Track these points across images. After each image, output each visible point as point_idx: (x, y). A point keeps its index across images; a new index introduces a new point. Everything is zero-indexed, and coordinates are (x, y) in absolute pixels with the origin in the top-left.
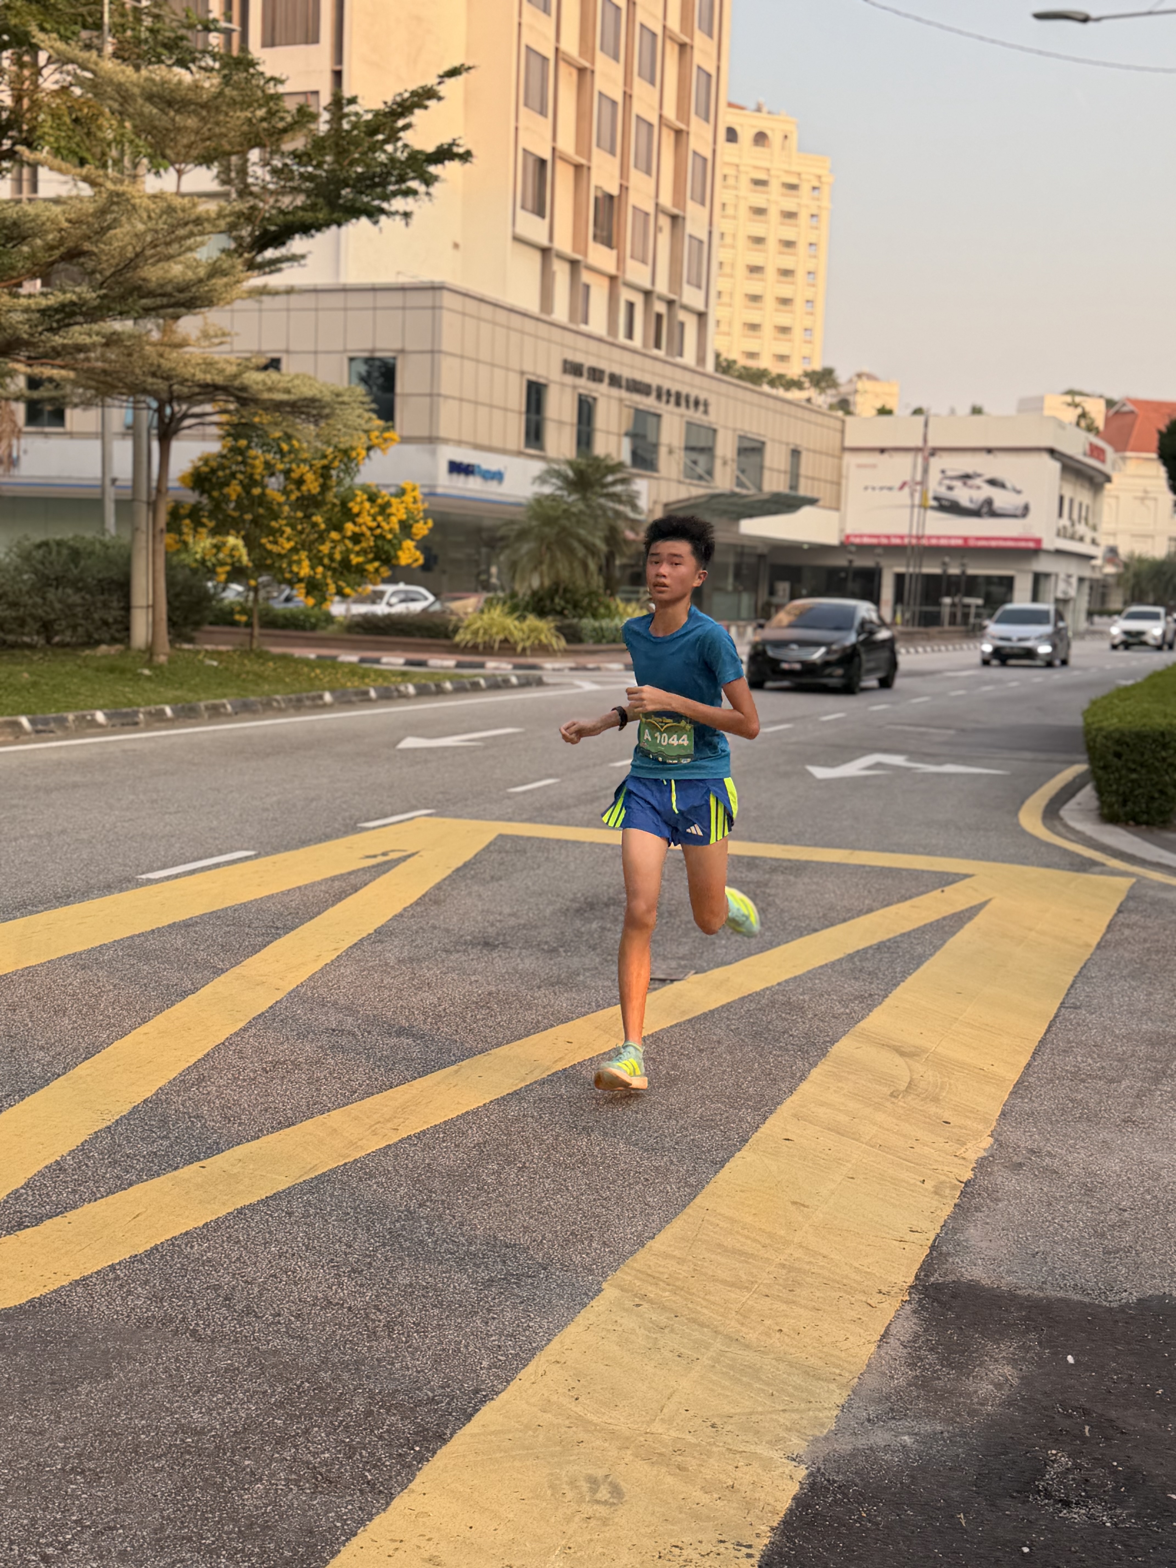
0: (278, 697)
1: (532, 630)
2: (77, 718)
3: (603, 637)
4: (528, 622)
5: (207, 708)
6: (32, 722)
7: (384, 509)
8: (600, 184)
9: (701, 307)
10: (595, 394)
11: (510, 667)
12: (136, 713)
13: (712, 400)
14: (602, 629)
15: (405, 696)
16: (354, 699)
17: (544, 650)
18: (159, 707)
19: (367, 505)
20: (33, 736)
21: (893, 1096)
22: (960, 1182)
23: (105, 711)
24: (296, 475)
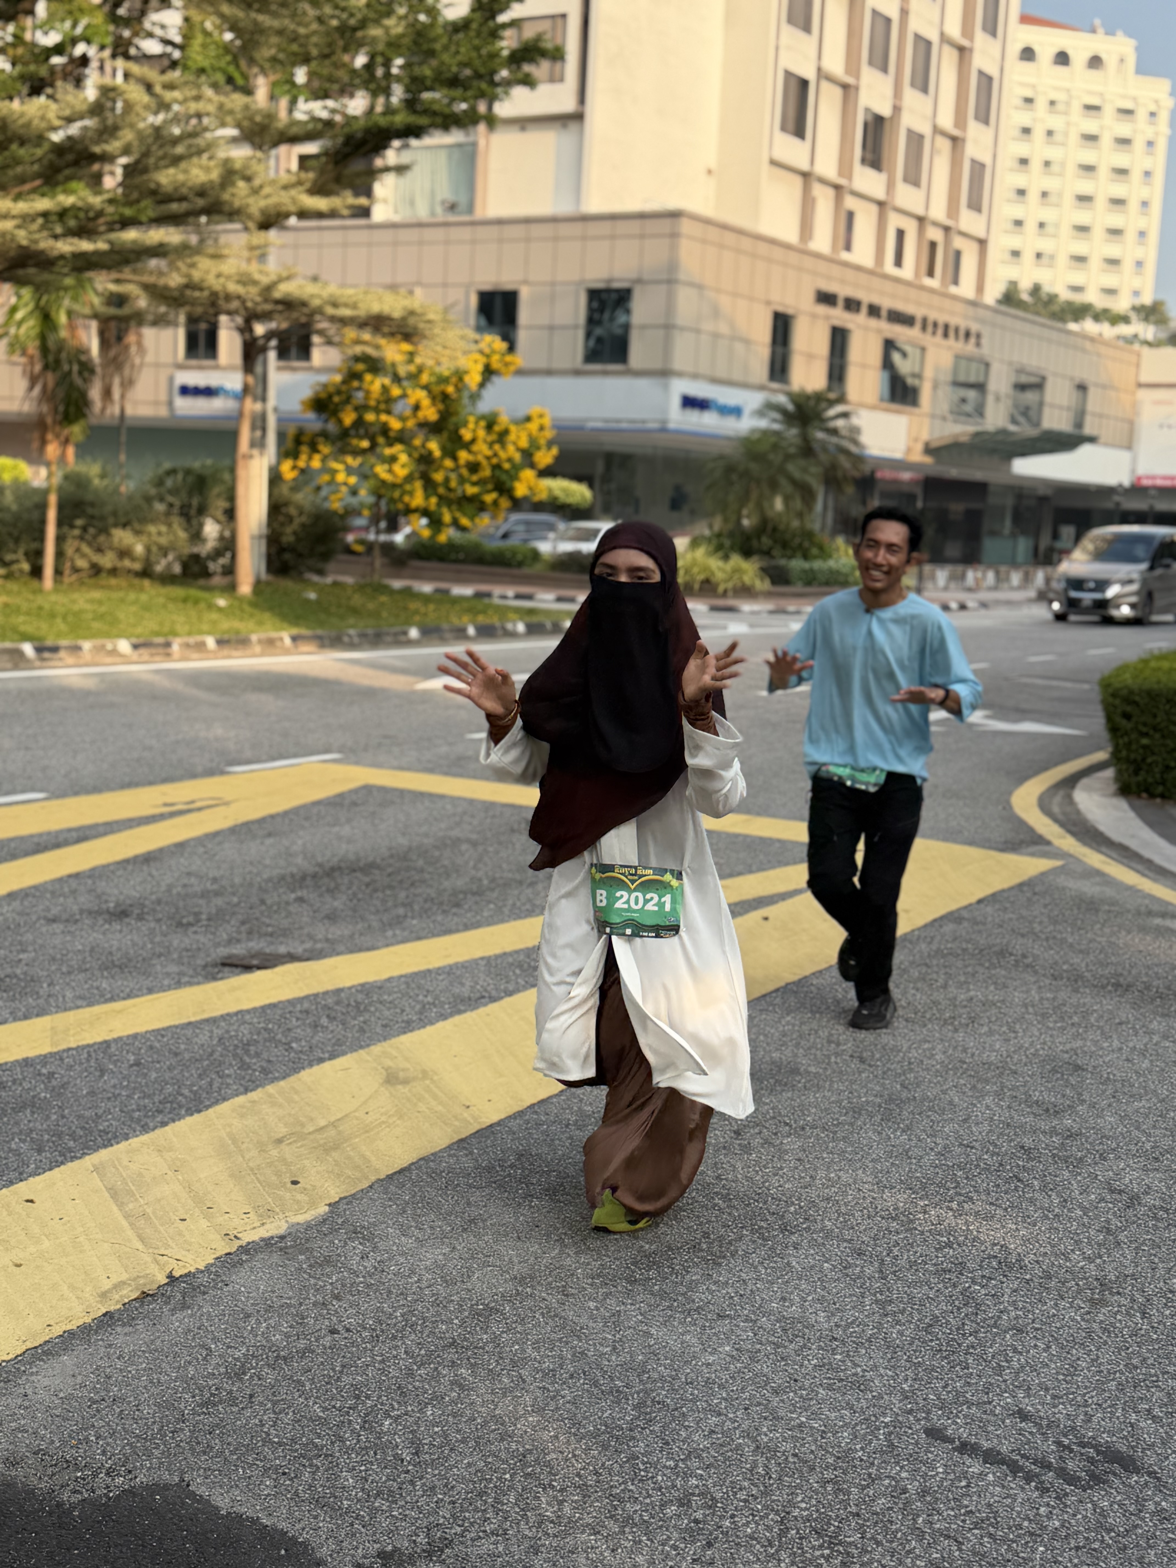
0: (352, 632)
1: (737, 570)
2: (95, 647)
3: (815, 579)
4: (731, 562)
5: (260, 641)
6: (37, 650)
7: (502, 437)
8: (869, 105)
9: (982, 234)
10: (849, 326)
12: (168, 645)
13: (986, 332)
14: (813, 570)
15: (512, 635)
16: (448, 635)
17: (746, 592)
18: (199, 638)
20: (38, 663)
21: (280, 1141)
22: (170, 1276)
23: (135, 640)
24: (412, 401)
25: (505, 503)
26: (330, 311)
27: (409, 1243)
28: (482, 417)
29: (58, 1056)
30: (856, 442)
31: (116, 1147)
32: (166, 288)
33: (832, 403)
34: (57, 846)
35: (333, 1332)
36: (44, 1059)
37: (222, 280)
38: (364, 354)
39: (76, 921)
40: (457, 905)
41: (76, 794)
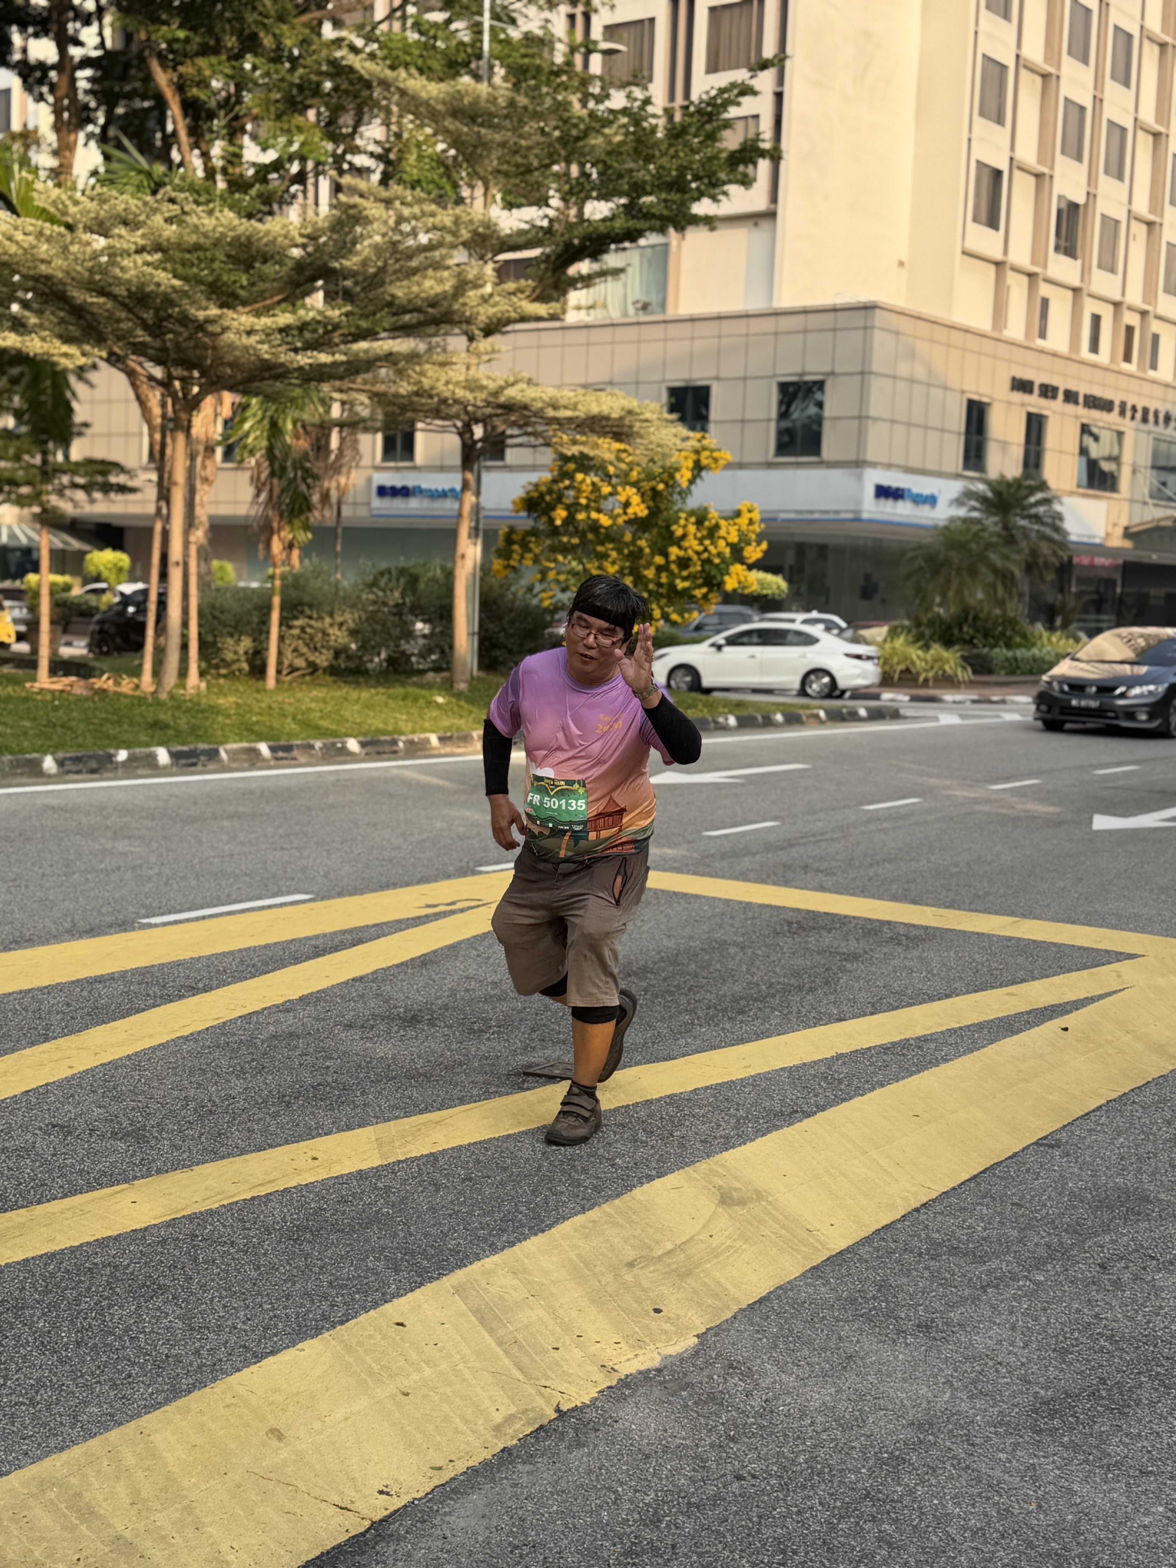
1: (936, 660)
2: (325, 745)
3: (1016, 668)
4: (932, 652)
6: (273, 749)
7: (712, 533)
8: (1063, 193)
10: (1045, 412)
11: (907, 698)
12: (394, 742)
14: (1016, 659)
17: (948, 681)
18: (423, 735)
19: (692, 529)
20: (272, 763)
21: (631, 1265)
22: (558, 1410)
23: (361, 739)
24: (622, 498)
25: (715, 597)
26: (550, 413)
27: (789, 1380)
28: (692, 513)
29: (390, 1169)
30: (1058, 529)
31: (470, 1268)
32: (397, 395)
33: (1032, 490)
34: (335, 949)
35: (739, 1478)
36: (377, 1172)
37: (451, 387)
38: (581, 453)
39: (372, 1027)
40: (741, 1012)
41: (340, 895)
